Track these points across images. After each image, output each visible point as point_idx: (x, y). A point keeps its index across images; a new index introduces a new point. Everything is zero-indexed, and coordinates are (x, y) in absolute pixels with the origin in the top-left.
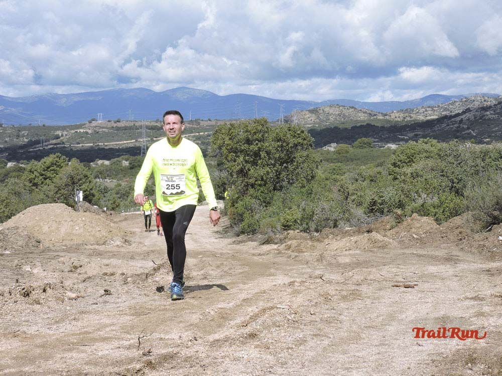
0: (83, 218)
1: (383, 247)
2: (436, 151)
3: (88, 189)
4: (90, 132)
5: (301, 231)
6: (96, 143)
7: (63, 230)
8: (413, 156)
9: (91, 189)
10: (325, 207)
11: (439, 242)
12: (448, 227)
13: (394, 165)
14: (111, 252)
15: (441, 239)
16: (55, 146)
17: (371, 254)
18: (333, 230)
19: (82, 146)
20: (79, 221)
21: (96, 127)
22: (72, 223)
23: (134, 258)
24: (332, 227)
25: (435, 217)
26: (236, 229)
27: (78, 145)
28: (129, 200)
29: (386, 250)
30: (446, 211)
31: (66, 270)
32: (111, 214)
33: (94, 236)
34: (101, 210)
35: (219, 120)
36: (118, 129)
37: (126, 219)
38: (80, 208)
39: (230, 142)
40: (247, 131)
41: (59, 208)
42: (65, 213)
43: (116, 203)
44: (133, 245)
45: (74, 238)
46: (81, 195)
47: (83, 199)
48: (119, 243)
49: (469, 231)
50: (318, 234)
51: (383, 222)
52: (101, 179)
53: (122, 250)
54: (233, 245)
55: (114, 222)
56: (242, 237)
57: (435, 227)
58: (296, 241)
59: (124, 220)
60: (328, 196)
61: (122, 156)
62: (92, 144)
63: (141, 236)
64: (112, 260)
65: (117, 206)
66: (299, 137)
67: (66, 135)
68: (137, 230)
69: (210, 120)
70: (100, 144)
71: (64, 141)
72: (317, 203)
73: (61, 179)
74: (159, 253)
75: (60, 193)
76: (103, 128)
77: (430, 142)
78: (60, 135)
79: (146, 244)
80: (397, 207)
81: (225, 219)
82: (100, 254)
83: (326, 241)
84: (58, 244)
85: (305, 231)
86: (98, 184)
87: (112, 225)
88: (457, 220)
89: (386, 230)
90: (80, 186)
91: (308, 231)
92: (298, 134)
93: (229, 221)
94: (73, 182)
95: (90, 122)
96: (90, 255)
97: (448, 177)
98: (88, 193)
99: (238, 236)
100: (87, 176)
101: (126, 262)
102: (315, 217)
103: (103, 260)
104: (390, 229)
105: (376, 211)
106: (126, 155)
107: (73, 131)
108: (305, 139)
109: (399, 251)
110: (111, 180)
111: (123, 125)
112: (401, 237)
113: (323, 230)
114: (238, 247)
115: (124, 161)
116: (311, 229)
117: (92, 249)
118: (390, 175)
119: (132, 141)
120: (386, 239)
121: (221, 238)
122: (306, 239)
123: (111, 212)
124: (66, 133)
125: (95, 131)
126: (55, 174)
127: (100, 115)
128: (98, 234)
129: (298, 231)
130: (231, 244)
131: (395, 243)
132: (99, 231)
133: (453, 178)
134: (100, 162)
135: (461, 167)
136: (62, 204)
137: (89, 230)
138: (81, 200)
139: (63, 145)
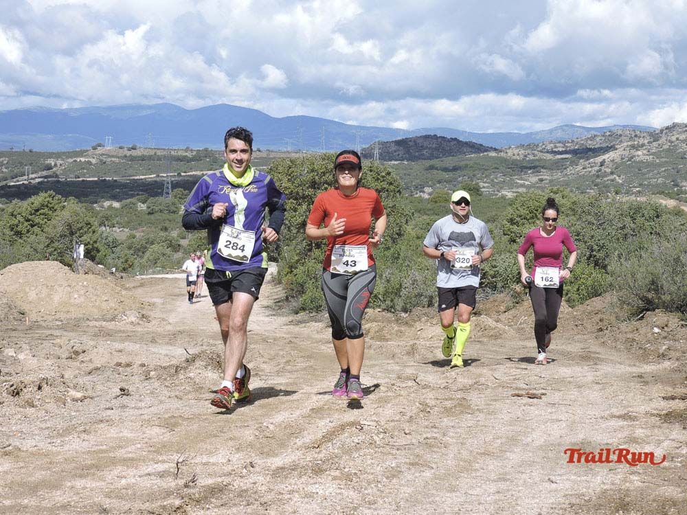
0: (85, 283)
1: (496, 337)
2: (569, 204)
3: (91, 242)
4: (94, 161)
5: (384, 310)
6: (102, 177)
7: (56, 298)
8: (537, 210)
9: (95, 242)
10: (417, 278)
11: (572, 332)
12: (584, 312)
13: (512, 221)
14: (124, 332)
15: (575, 328)
16: (46, 180)
17: (478, 346)
18: (426, 310)
19: (83, 181)
20: (78, 287)
21: (103, 155)
22: (69, 289)
23: (156, 342)
24: (426, 306)
25: (567, 297)
26: (295, 304)
27: (78, 179)
28: (146, 257)
29: (499, 341)
30: (582, 290)
31: (63, 356)
32: (122, 278)
33: (99, 308)
34: (108, 271)
35: (272, 151)
36: (132, 159)
37: (142, 285)
38: (80, 267)
39: (289, 184)
40: (313, 171)
41: (52, 267)
42: (60, 275)
43: (129, 262)
44: (154, 322)
45: (72, 309)
46: (82, 249)
47: (85, 256)
48: (133, 319)
49: (613, 318)
50: (407, 315)
51: (495, 301)
52: (108, 228)
53: (139, 329)
54: (289, 327)
55: (126, 289)
56: (302, 316)
57: (566, 311)
58: (376, 324)
59: (139, 286)
60: (421, 263)
61: (138, 197)
62: (96, 179)
63: (163, 310)
64: (126, 344)
65: (130, 266)
66: (384, 181)
67: (61, 165)
68: (158, 301)
69: (260, 151)
70: (107, 179)
71: (58, 173)
72: (406, 272)
73: (55, 227)
74: (190, 335)
75: (53, 247)
76: (113, 156)
77: (561, 192)
78: (53, 164)
79: (171, 321)
80: (514, 282)
81: (278, 289)
82: (108, 334)
83: (418, 325)
84: (50, 318)
85: (388, 310)
86: (105, 235)
87: (124, 292)
88: (597, 303)
89: (499, 312)
90: (80, 237)
91: (393, 310)
92: (383, 177)
93: (284, 291)
94: (72, 232)
95: (95, 148)
96: (95, 336)
97: (586, 242)
98: (91, 247)
99: (297, 314)
100: (89, 224)
101: (145, 346)
102: (404, 292)
103: (114, 344)
104: (505, 312)
105: (486, 286)
106: (142, 195)
107: (70, 160)
108: (391, 184)
109: (518, 343)
110: (121, 229)
111: (139, 154)
112: (520, 324)
113: (414, 310)
114: (296, 329)
115: (139, 204)
116: (397, 307)
117: (97, 327)
118: (505, 234)
119: (152, 176)
120: (500, 325)
121: (274, 315)
122: (390, 322)
123: (122, 274)
124: (61, 162)
125: (101, 161)
126: (46, 220)
127: (109, 139)
128: (104, 305)
129: (379, 310)
130: (287, 325)
131: (512, 332)
132: (106, 301)
133: (593, 244)
134: (107, 204)
135: (604, 229)
136: (56, 262)
137: (92, 300)
138: (82, 257)
139: (56, 179)
